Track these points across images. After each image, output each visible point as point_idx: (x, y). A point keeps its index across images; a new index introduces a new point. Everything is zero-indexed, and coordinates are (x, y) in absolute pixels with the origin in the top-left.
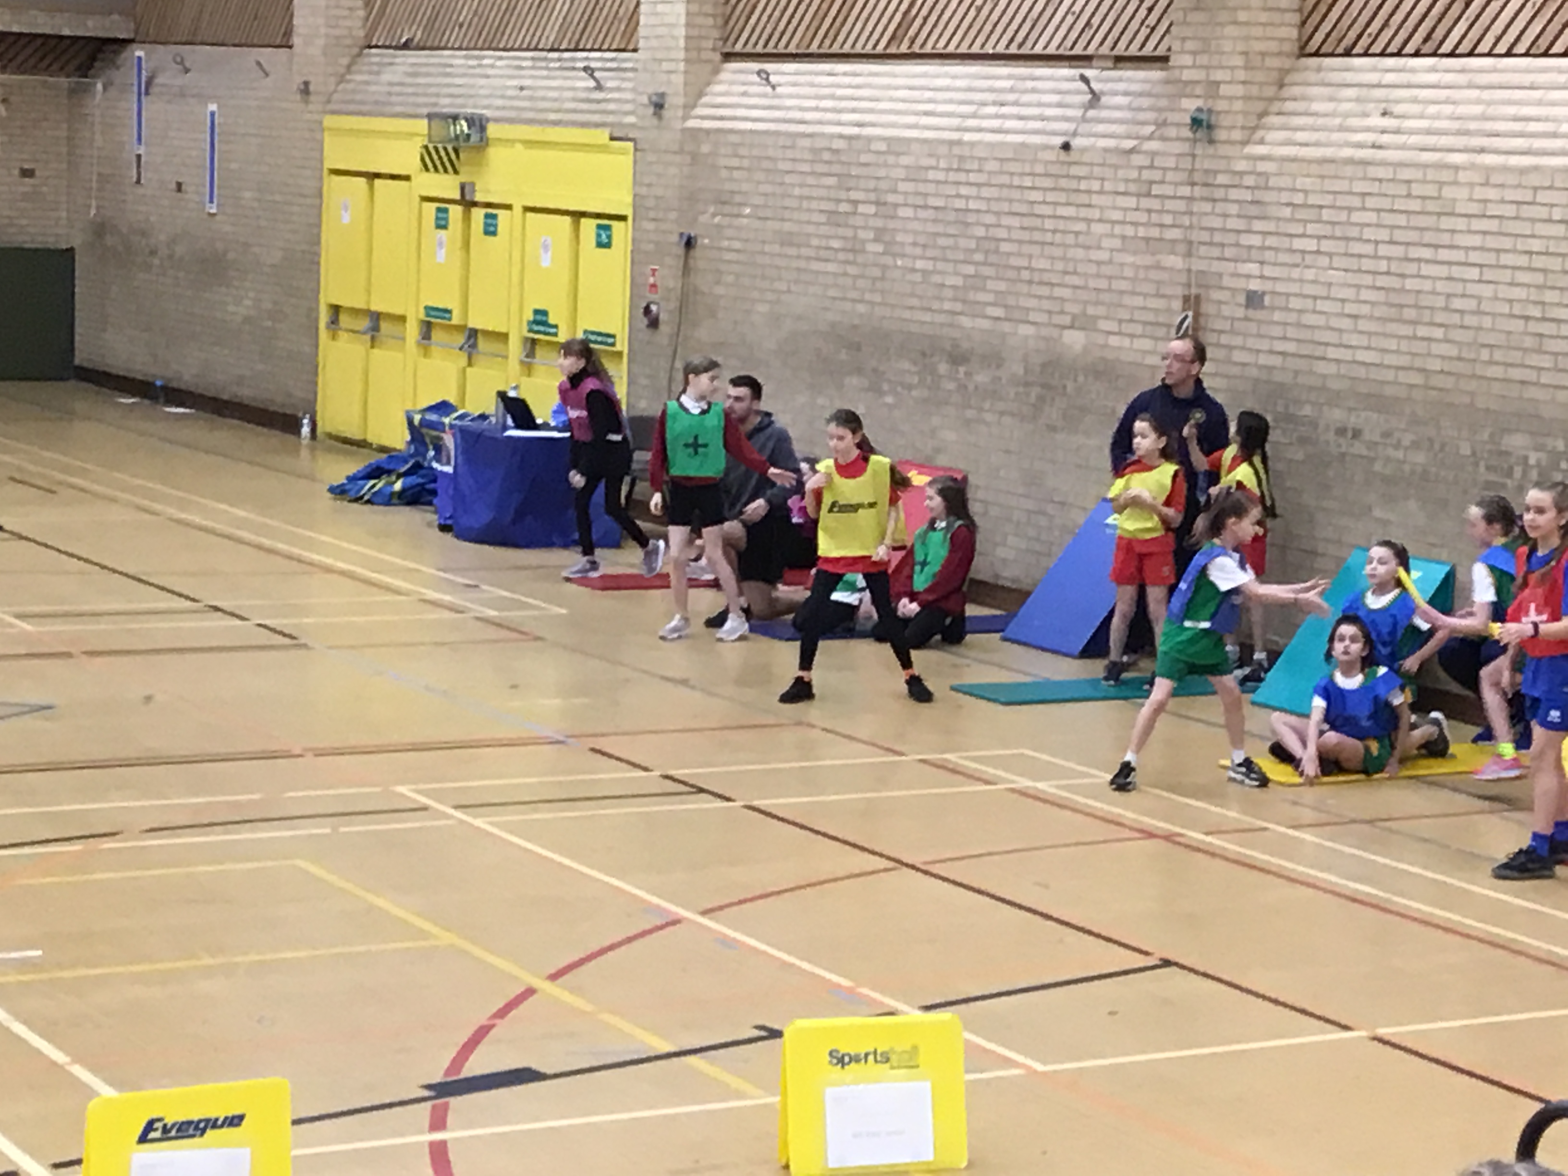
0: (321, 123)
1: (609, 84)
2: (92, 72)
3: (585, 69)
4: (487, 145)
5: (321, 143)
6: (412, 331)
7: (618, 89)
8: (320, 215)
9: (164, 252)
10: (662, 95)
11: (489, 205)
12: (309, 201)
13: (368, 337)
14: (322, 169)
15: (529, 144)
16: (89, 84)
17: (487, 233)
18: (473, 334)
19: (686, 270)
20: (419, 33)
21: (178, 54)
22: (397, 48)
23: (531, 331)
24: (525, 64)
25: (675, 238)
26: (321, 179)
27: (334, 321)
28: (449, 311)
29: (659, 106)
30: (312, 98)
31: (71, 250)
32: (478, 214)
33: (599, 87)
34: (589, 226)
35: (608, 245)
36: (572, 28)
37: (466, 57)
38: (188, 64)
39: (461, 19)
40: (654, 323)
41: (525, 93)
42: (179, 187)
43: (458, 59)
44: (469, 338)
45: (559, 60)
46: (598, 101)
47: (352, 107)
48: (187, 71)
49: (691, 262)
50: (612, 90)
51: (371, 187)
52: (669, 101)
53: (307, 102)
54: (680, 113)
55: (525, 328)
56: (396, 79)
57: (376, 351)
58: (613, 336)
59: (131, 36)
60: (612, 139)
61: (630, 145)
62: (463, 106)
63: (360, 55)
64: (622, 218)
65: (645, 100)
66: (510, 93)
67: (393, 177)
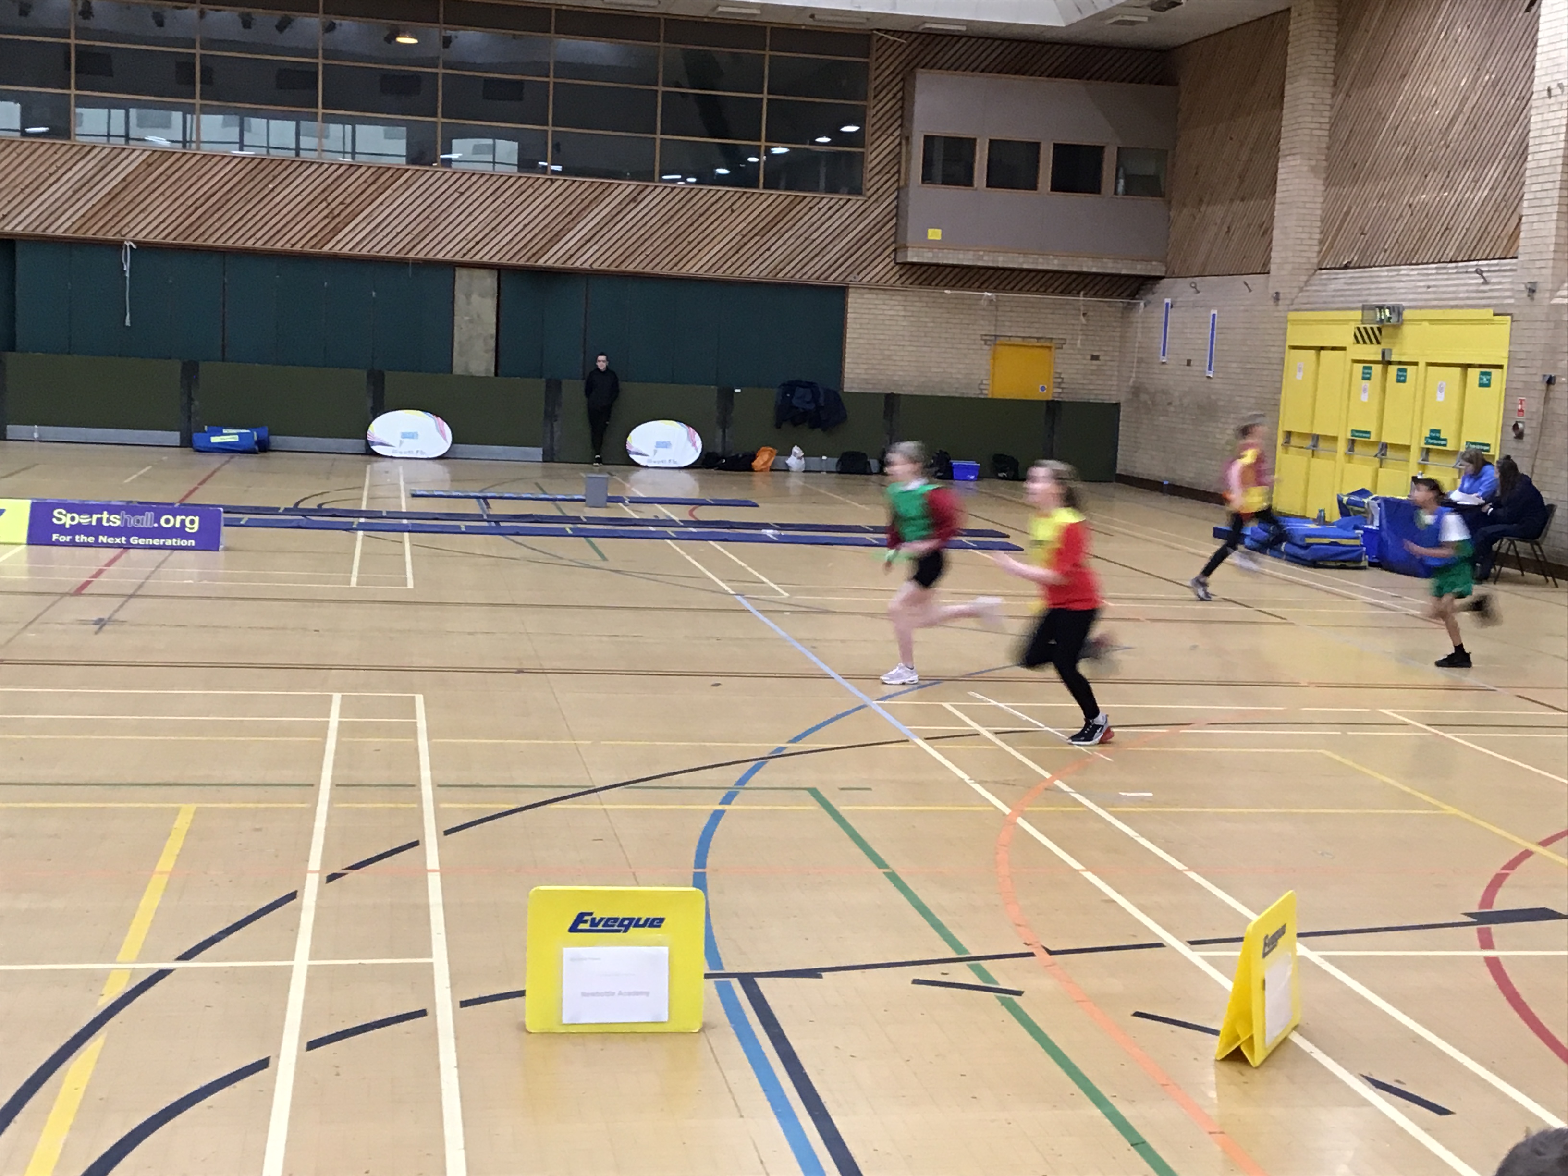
0: (1286, 317)
1: (1494, 280)
2: (1137, 297)
3: (1476, 272)
4: (1402, 324)
5: (1286, 329)
6: (1342, 446)
7: (1500, 283)
8: (1281, 376)
9: (1177, 403)
10: (1535, 283)
11: (1400, 363)
12: (1275, 367)
13: (1310, 451)
14: (1285, 346)
15: (1432, 321)
16: (1135, 304)
17: (1398, 381)
18: (1385, 446)
19: (1547, 400)
20: (1356, 259)
21: (1193, 282)
22: (1339, 269)
23: (1427, 443)
24: (1430, 272)
25: (1538, 378)
26: (1284, 352)
27: (1287, 442)
28: (1369, 433)
29: (1532, 291)
30: (1280, 302)
31: (1117, 405)
32: (1393, 370)
33: (1486, 282)
34: (1473, 374)
35: (1488, 385)
36: (1466, 247)
37: (1388, 271)
38: (1198, 288)
39: (1386, 247)
40: (1520, 436)
41: (1430, 290)
42: (1189, 363)
43: (1383, 273)
44: (1381, 450)
45: (1456, 267)
46: (1484, 292)
47: (1308, 306)
48: (1198, 292)
49: (1551, 395)
50: (1494, 284)
51: (1318, 356)
52: (1540, 287)
53: (1277, 305)
54: (1547, 295)
55: (1423, 441)
56: (1339, 287)
57: (1315, 461)
58: (1488, 445)
59: (1163, 274)
60: (1495, 315)
61: (1509, 317)
62: (1386, 301)
63: (1314, 274)
64: (1500, 367)
65: (1522, 287)
66: (1420, 290)
67: (1334, 349)
